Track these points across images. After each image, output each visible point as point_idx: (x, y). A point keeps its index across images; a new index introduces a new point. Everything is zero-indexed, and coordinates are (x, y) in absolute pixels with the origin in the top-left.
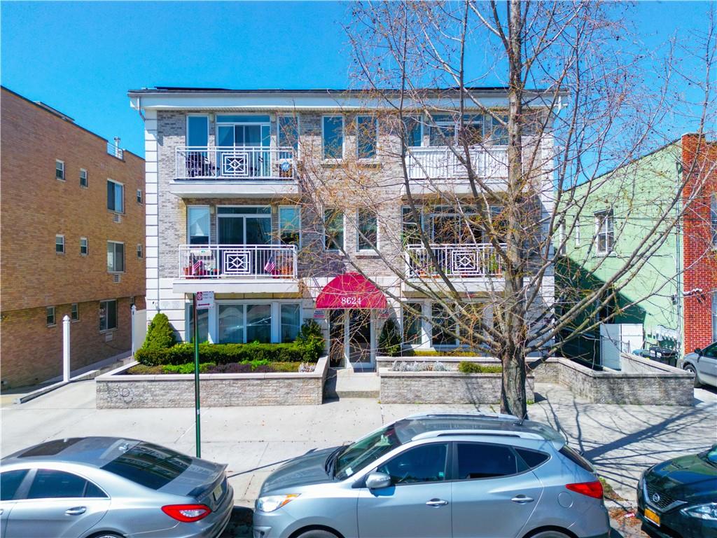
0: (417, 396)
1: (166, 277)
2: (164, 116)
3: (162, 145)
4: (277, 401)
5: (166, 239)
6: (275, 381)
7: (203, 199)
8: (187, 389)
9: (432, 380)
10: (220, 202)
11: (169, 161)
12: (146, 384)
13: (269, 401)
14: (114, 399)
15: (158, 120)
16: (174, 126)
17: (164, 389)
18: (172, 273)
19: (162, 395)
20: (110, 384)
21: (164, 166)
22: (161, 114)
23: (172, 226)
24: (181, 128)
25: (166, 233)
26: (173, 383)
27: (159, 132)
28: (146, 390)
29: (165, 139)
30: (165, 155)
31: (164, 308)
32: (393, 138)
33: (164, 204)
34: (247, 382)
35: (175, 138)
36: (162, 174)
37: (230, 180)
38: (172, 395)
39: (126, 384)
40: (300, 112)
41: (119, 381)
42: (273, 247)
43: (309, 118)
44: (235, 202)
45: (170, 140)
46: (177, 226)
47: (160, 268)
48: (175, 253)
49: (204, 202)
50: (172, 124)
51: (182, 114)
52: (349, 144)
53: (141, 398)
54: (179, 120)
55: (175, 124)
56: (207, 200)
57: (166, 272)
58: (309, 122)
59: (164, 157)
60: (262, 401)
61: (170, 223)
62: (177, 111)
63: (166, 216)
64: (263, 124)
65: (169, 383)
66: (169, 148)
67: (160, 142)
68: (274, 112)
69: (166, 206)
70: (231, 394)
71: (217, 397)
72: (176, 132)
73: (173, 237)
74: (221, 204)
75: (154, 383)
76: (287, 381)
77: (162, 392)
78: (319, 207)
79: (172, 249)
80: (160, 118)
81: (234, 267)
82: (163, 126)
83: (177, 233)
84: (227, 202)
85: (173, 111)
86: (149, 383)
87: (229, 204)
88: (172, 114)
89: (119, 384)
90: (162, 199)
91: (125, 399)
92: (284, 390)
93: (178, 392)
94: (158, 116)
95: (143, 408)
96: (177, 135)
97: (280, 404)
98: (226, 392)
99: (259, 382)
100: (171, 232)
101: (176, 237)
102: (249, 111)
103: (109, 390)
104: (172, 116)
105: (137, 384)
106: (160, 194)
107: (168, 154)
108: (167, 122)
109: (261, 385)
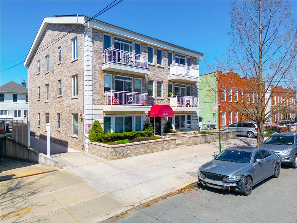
0: (196, 142)
1: (96, 104)
2: (95, 31)
3: (94, 44)
4: (166, 149)
5: (95, 87)
6: (165, 141)
7: (110, 72)
8: (141, 147)
9: (198, 137)
10: (116, 73)
11: (96, 52)
12: (128, 147)
13: (164, 149)
14: (117, 155)
15: (92, 32)
16: (99, 37)
17: (134, 149)
18: (98, 103)
19: (134, 151)
20: (116, 149)
21: (95, 54)
22: (94, 30)
23: (98, 82)
24: (102, 39)
25: (96, 84)
26: (137, 145)
27: (93, 38)
28: (129, 149)
29: (95, 42)
30: (95, 49)
31: (95, 118)
32: (166, 59)
33: (95, 71)
34: (158, 142)
35: (99, 43)
36: (94, 57)
37: (131, 66)
38: (137, 151)
39: (121, 148)
40: (142, 43)
41: (119, 147)
42: (142, 94)
43: (145, 46)
44: (121, 74)
45: (97, 43)
46: (100, 82)
47: (93, 100)
48: (99, 94)
49: (110, 73)
50: (98, 36)
51: (102, 32)
52: (155, 58)
53: (127, 153)
54: (101, 35)
55: (99, 36)
56: (112, 72)
57: (96, 102)
58: (145, 48)
59: (95, 50)
60: (162, 149)
61: (97, 80)
62: (100, 31)
63: (96, 77)
64: (130, 45)
65: (136, 146)
66: (97, 47)
67: (93, 43)
68: (134, 41)
69: (96, 72)
70: (154, 148)
71: (150, 149)
72: (99, 40)
73: (99, 87)
74: (117, 75)
75: (131, 146)
76: (168, 141)
77: (134, 150)
78: (147, 80)
79: (98, 92)
80: (93, 32)
81: (130, 101)
82: (94, 36)
83: (100, 85)
84: (118, 74)
85: (98, 30)
86: (129, 147)
87: (119, 75)
88: (98, 31)
89: (119, 148)
90: (94, 69)
91: (121, 154)
92: (167, 144)
93: (138, 149)
94: (92, 31)
95: (127, 157)
96: (100, 41)
97: (167, 149)
98: (152, 147)
99: (161, 142)
100: (97, 84)
101: (100, 87)
102: (126, 38)
103: (115, 151)
104: (98, 32)
105: (125, 147)
106: (93, 66)
107: (97, 49)
108: (96, 34)
109: (161, 143)
